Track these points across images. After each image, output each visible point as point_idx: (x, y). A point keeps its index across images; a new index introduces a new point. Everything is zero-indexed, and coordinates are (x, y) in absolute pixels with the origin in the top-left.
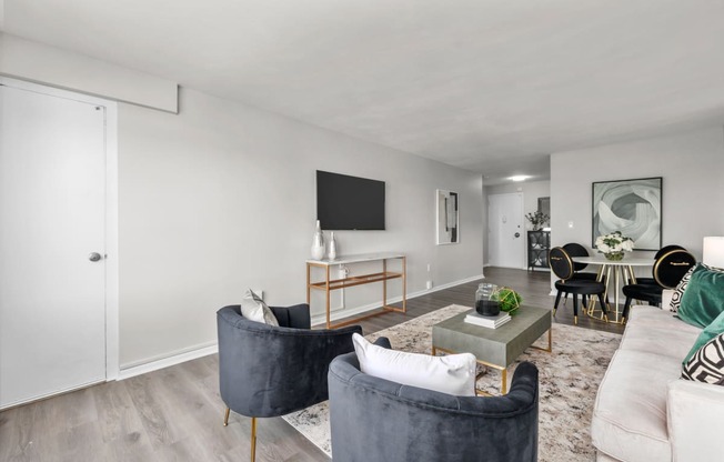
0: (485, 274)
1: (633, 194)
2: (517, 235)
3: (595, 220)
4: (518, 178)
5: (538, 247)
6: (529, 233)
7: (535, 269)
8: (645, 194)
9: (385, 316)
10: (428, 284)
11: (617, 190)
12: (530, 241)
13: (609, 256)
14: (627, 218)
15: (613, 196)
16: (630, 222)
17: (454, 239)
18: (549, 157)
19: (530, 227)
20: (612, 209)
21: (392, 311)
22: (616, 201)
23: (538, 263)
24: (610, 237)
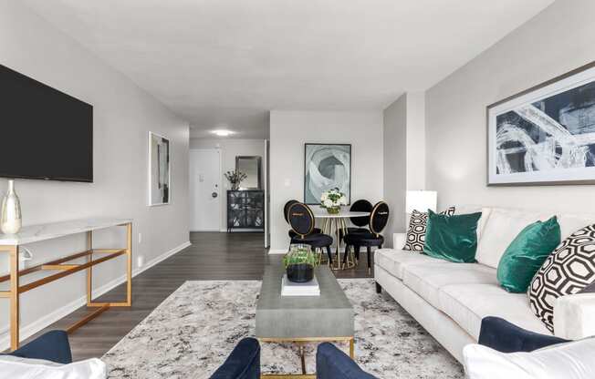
0: (191, 241)
1: (333, 157)
2: (215, 195)
3: (306, 178)
4: (222, 133)
5: (237, 207)
6: (229, 192)
7: (233, 230)
8: (340, 157)
9: (98, 320)
10: (140, 261)
11: (322, 153)
12: (229, 201)
13: (330, 210)
14: (329, 178)
15: (319, 158)
16: (331, 180)
17: (166, 200)
18: (269, 113)
19: (228, 186)
20: (319, 169)
21: (107, 309)
22: (322, 162)
23: (237, 224)
24: (333, 193)
